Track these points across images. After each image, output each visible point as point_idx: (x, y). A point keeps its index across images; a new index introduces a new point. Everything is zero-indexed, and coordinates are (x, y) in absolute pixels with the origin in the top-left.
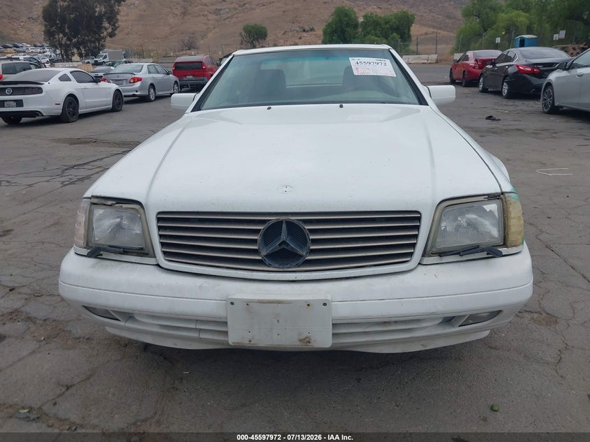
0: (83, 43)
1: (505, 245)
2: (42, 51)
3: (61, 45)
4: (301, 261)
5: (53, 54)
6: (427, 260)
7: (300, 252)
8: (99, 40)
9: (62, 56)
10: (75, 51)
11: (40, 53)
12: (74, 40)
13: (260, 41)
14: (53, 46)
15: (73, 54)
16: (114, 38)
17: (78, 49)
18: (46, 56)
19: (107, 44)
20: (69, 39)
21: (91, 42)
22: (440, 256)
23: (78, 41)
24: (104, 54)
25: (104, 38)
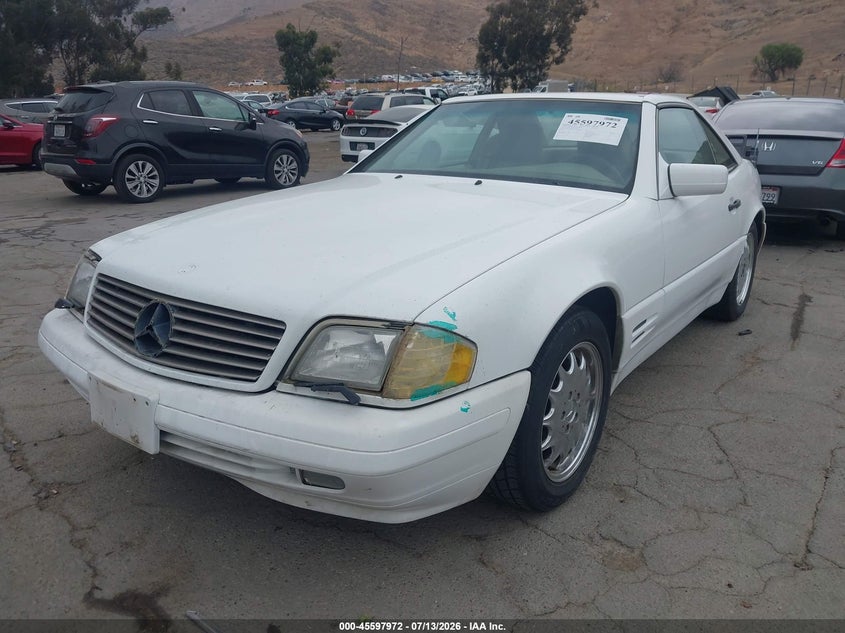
0: (520, 72)
1: (380, 392)
2: (473, 80)
3: (493, 74)
4: (160, 352)
5: (482, 84)
6: (281, 386)
7: (161, 342)
8: (541, 68)
9: (493, 87)
10: (509, 81)
11: (471, 83)
12: (511, 68)
13: (787, 69)
14: (485, 75)
15: (505, 86)
16: (561, 65)
17: (514, 78)
18: (475, 87)
19: (550, 72)
20: (505, 66)
21: (530, 69)
22: (295, 385)
23: (515, 68)
24: (543, 86)
25: (549, 65)
